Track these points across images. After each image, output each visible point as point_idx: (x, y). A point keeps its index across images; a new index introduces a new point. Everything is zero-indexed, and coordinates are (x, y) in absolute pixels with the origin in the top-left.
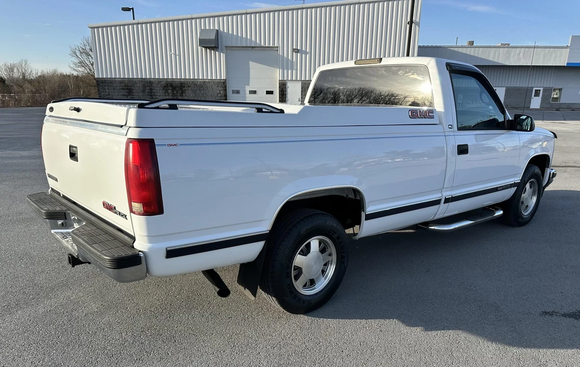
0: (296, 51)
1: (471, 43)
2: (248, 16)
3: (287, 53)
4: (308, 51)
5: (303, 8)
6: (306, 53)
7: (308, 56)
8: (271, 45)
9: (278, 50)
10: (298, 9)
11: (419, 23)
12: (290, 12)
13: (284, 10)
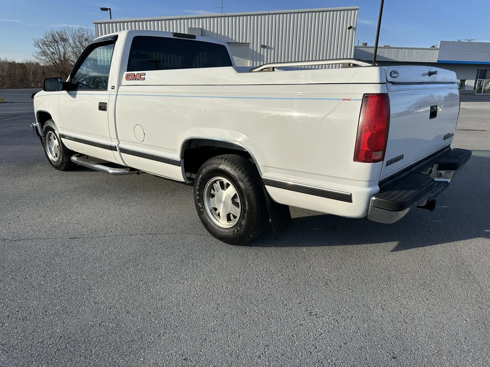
0: (263, 47)
1: (366, 44)
2: (226, 18)
3: (256, 48)
4: (272, 47)
5: (269, 14)
6: (271, 48)
7: (272, 51)
8: (244, 42)
9: (249, 46)
10: (266, 14)
11: (356, 28)
12: (259, 17)
13: (255, 15)
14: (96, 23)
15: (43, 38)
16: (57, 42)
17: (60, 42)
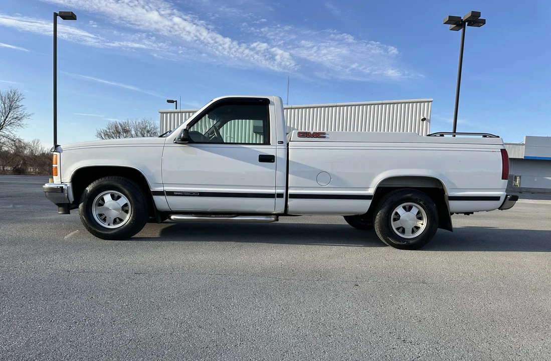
2: (293, 110)
10: (333, 106)
11: (430, 120)
12: (326, 108)
13: (322, 107)
14: (161, 113)
15: (106, 129)
16: (119, 133)
17: (122, 133)
